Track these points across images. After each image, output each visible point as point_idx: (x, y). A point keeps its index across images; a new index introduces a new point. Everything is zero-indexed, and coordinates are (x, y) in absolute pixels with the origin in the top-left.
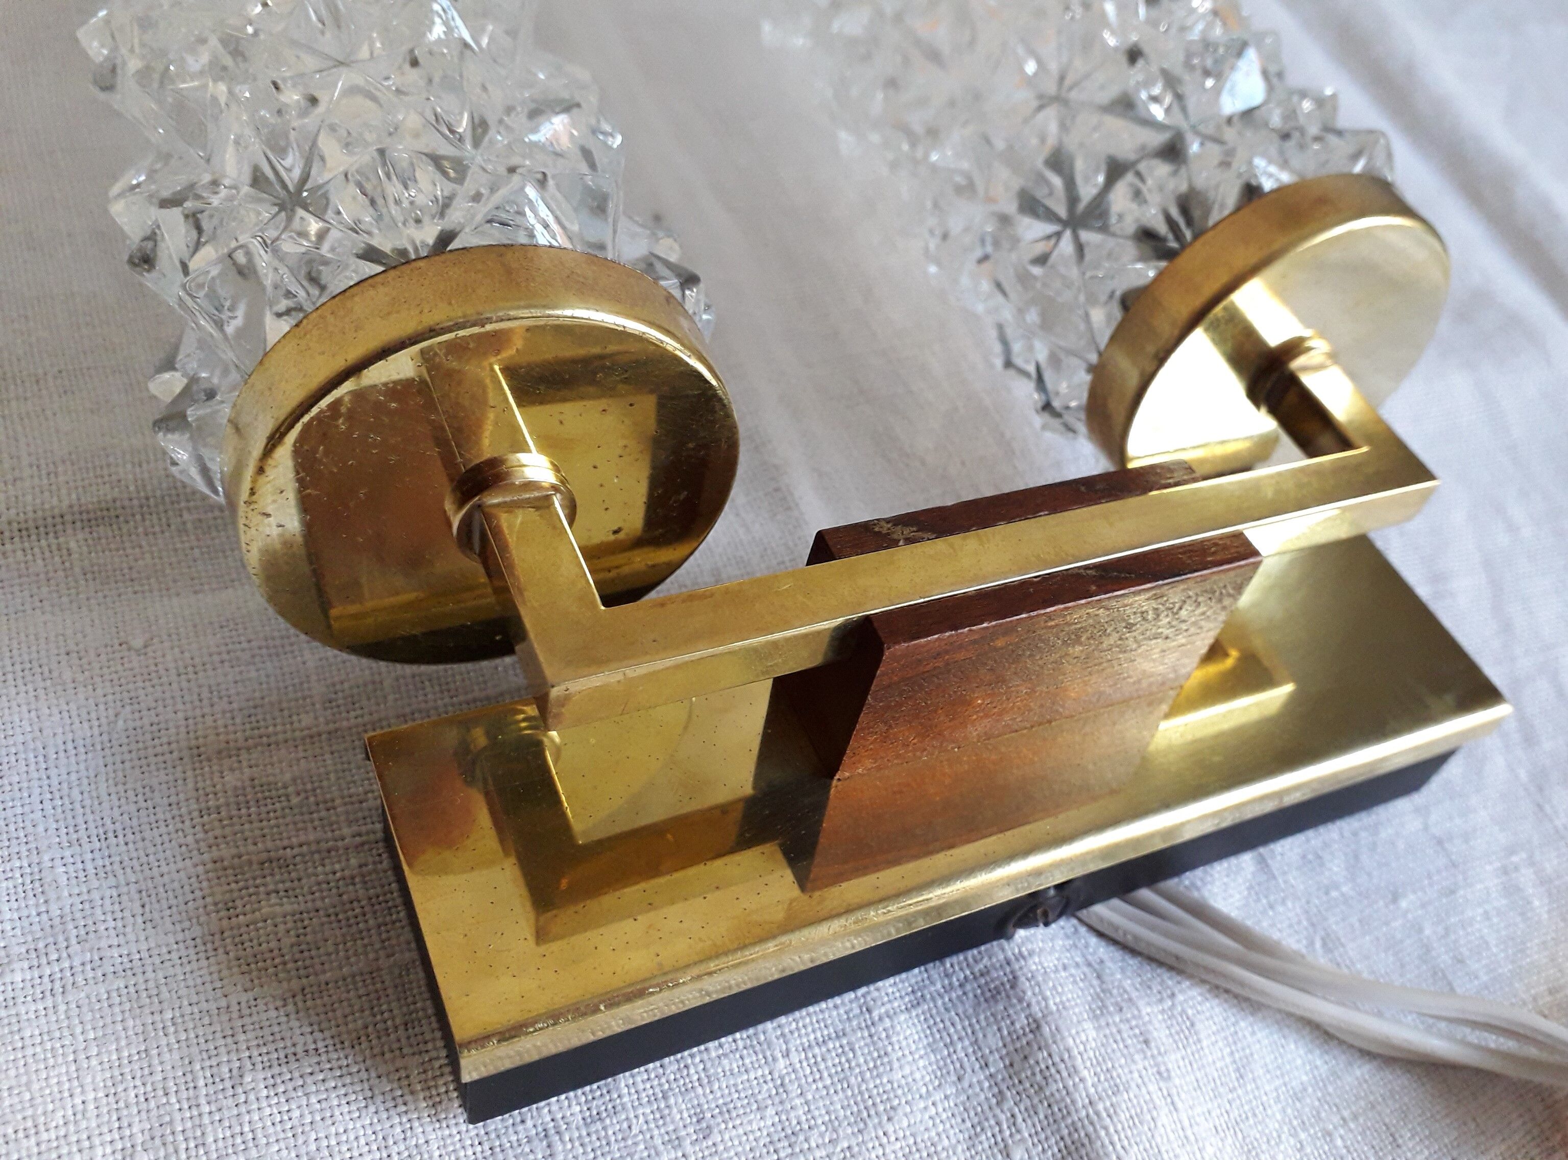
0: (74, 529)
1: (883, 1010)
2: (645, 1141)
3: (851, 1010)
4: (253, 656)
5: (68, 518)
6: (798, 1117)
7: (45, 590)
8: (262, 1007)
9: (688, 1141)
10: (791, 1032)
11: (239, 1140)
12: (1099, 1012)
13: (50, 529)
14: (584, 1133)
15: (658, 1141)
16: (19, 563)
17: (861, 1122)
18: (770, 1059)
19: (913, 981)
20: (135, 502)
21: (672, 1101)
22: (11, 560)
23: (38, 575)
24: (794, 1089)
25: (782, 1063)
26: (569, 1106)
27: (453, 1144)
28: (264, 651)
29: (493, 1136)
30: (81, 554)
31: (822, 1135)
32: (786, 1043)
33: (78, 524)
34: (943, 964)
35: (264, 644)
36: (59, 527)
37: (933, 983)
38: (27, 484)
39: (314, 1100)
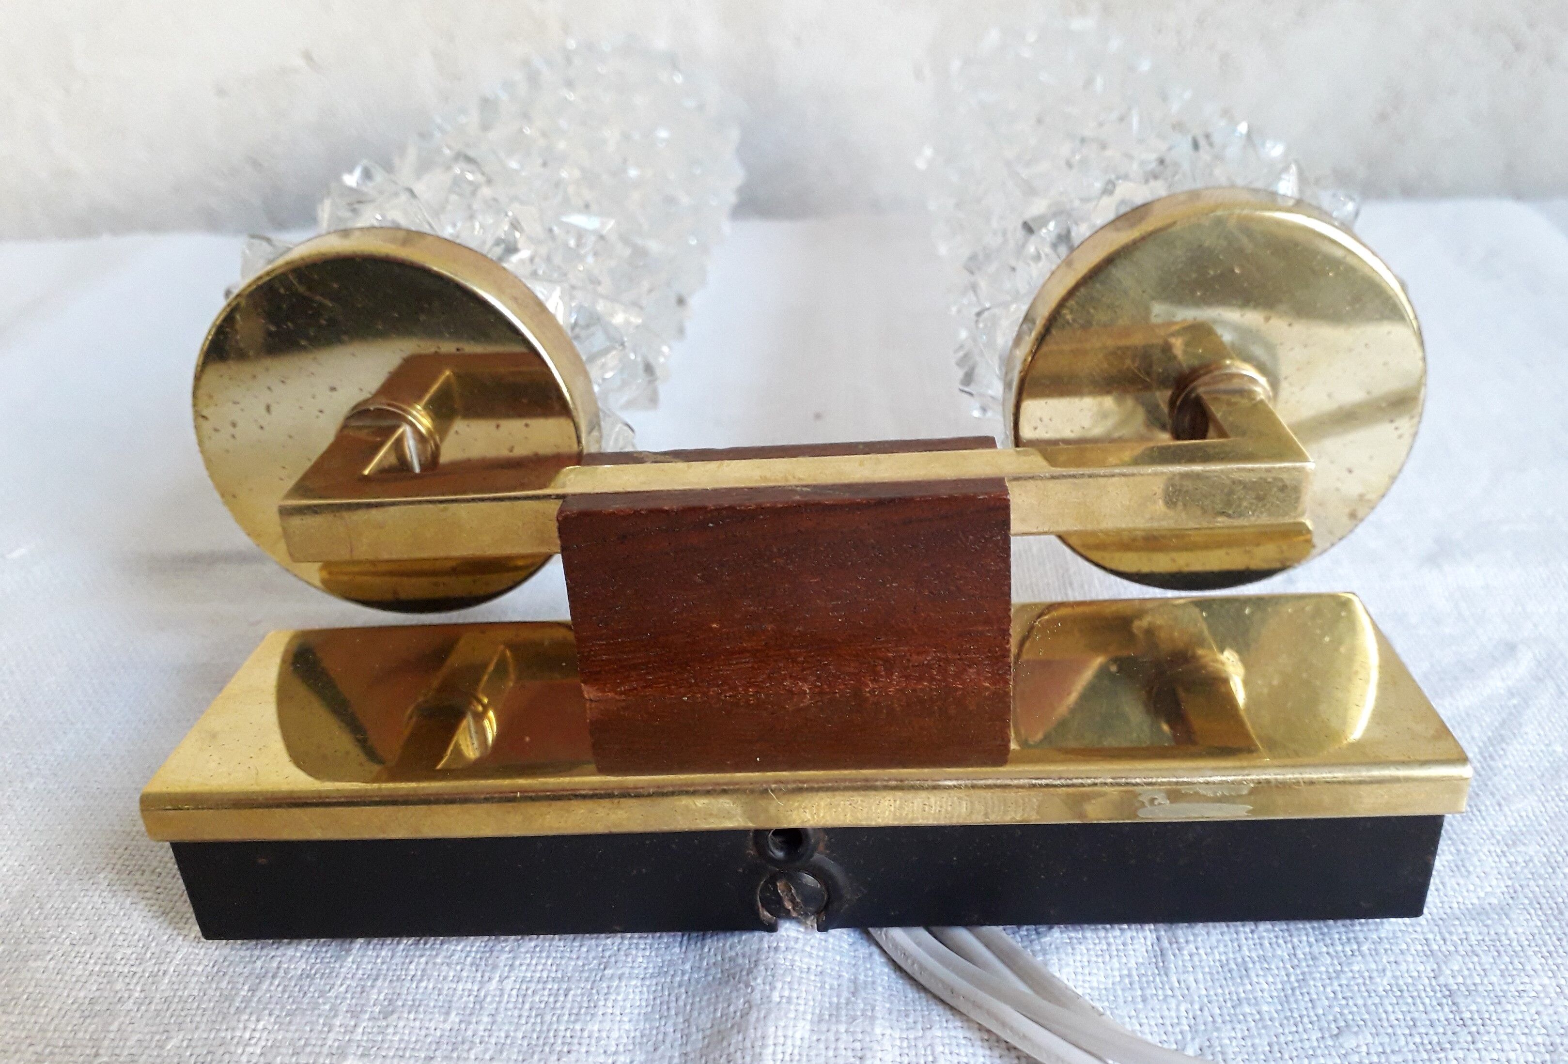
2: (333, 1004)
6: (476, 1031)
9: (367, 1016)
11: (64, 911)
12: (826, 1018)
14: (293, 983)
15: (344, 1007)
17: (528, 1052)
24: (489, 1008)
25: (493, 985)
39: (128, 901)
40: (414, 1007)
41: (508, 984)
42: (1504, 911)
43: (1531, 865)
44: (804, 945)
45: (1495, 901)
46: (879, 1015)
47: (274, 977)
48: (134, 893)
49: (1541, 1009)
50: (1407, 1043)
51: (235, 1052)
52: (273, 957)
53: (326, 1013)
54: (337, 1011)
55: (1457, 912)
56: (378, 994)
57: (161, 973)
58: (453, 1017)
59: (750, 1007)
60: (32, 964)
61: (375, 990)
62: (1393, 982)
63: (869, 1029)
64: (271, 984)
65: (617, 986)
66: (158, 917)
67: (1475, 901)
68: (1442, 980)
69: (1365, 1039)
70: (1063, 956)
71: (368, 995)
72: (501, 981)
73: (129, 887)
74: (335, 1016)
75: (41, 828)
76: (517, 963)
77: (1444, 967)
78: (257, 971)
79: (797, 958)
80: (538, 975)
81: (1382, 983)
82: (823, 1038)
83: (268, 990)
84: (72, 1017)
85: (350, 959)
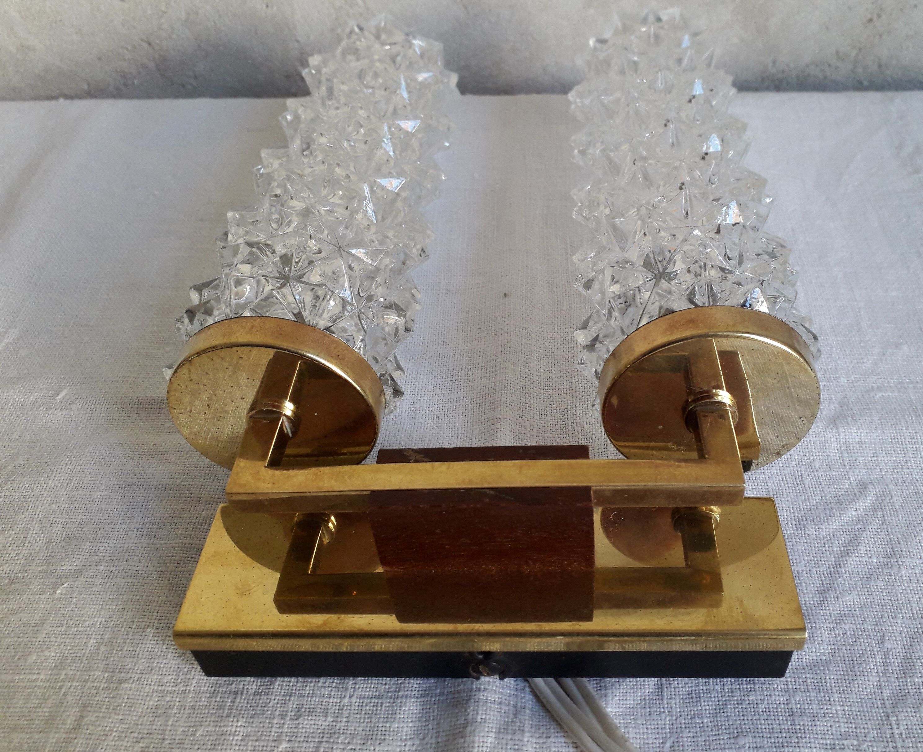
1: (406, 693)
2: (272, 711)
3: (391, 688)
6: (340, 726)
8: (168, 605)
9: (289, 718)
10: (359, 688)
11: (133, 653)
12: (502, 731)
14: (251, 698)
15: (277, 713)
17: (365, 739)
18: (343, 696)
19: (428, 685)
21: (292, 698)
24: (346, 713)
25: (347, 700)
26: (252, 685)
27: (202, 683)
29: (218, 685)
31: (346, 738)
32: (354, 691)
34: (445, 681)
37: (436, 689)
39: (165, 647)
40: (311, 712)
41: (354, 700)
42: (827, 664)
43: (846, 636)
44: (493, 687)
45: (824, 658)
46: (526, 729)
47: (242, 694)
48: (167, 642)
49: (833, 724)
50: (768, 742)
51: (229, 739)
52: (240, 681)
53: (269, 716)
54: (274, 715)
55: (805, 664)
56: (293, 704)
57: (187, 691)
58: (330, 719)
59: (467, 723)
60: (124, 686)
61: (291, 703)
62: (767, 707)
63: (521, 738)
64: (241, 698)
65: (405, 702)
66: (181, 656)
67: (815, 658)
68: (790, 706)
69: (749, 740)
70: (614, 690)
71: (288, 706)
72: (350, 697)
73: (163, 638)
74: (274, 718)
75: (111, 597)
76: (357, 686)
77: (792, 699)
78: (233, 690)
79: (489, 695)
80: (367, 694)
81: (762, 707)
82: (500, 742)
83: (240, 703)
84: (149, 717)
85: (277, 683)
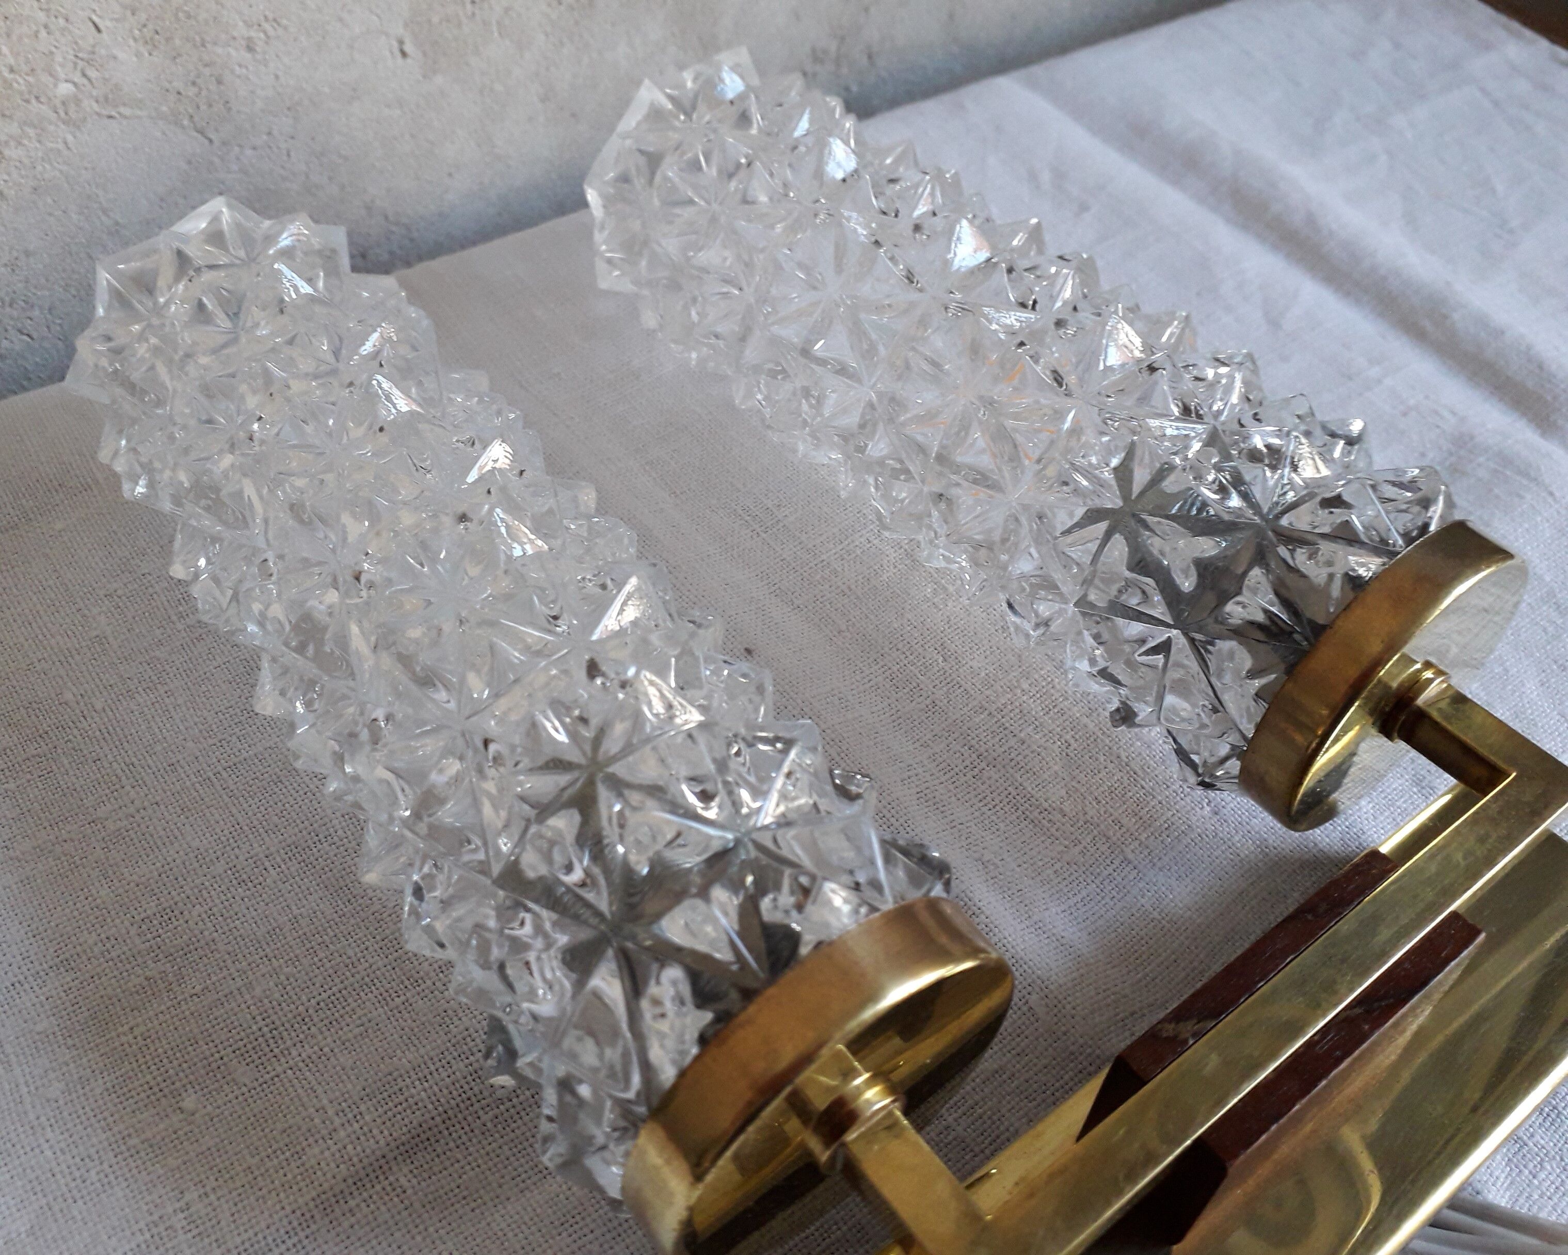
0: (398, 1164)
4: (601, 1246)
5: (390, 1156)
7: (398, 1235)
13: (379, 1172)
16: (366, 1216)
20: (438, 1119)
22: (358, 1215)
23: (386, 1222)
28: (608, 1236)
30: (413, 1187)
33: (400, 1158)
35: (605, 1229)
36: (385, 1167)
38: (342, 1133)
